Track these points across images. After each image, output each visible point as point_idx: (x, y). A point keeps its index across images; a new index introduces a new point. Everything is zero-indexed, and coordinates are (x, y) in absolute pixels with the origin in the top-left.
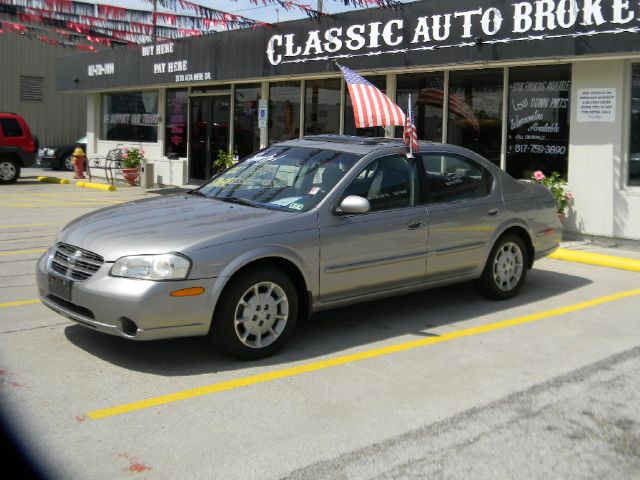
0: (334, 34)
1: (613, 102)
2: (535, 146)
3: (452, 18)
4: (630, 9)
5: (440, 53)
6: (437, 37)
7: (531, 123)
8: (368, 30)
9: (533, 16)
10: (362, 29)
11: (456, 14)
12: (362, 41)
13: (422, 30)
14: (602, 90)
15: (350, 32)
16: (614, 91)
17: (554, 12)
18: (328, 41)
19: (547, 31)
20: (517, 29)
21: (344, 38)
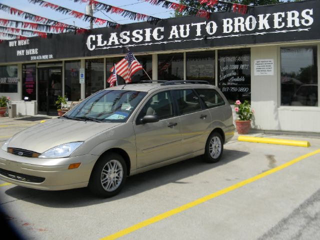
0: (125, 34)
1: (272, 66)
2: (233, 88)
3: (190, 26)
4: (282, 22)
5: (185, 43)
6: (182, 35)
7: (230, 77)
8: (144, 32)
9: (233, 25)
10: (141, 32)
11: (192, 25)
12: (141, 38)
13: (174, 32)
14: (266, 60)
15: (134, 33)
16: (272, 61)
17: (244, 23)
18: (122, 38)
19: (240, 32)
20: (225, 31)
21: (131, 36)
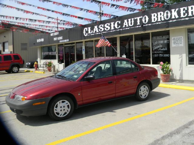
0: (101, 26)
1: (183, 40)
2: (160, 55)
3: (134, 19)
4: (186, 13)
5: (131, 30)
6: (130, 25)
7: (159, 48)
8: (111, 24)
9: (157, 17)
10: (109, 24)
12: (109, 28)
13: (126, 23)
14: (179, 37)
15: (106, 25)
16: (182, 37)
17: (163, 15)
18: (100, 29)
19: (162, 21)
20: (153, 21)
21: (104, 27)
